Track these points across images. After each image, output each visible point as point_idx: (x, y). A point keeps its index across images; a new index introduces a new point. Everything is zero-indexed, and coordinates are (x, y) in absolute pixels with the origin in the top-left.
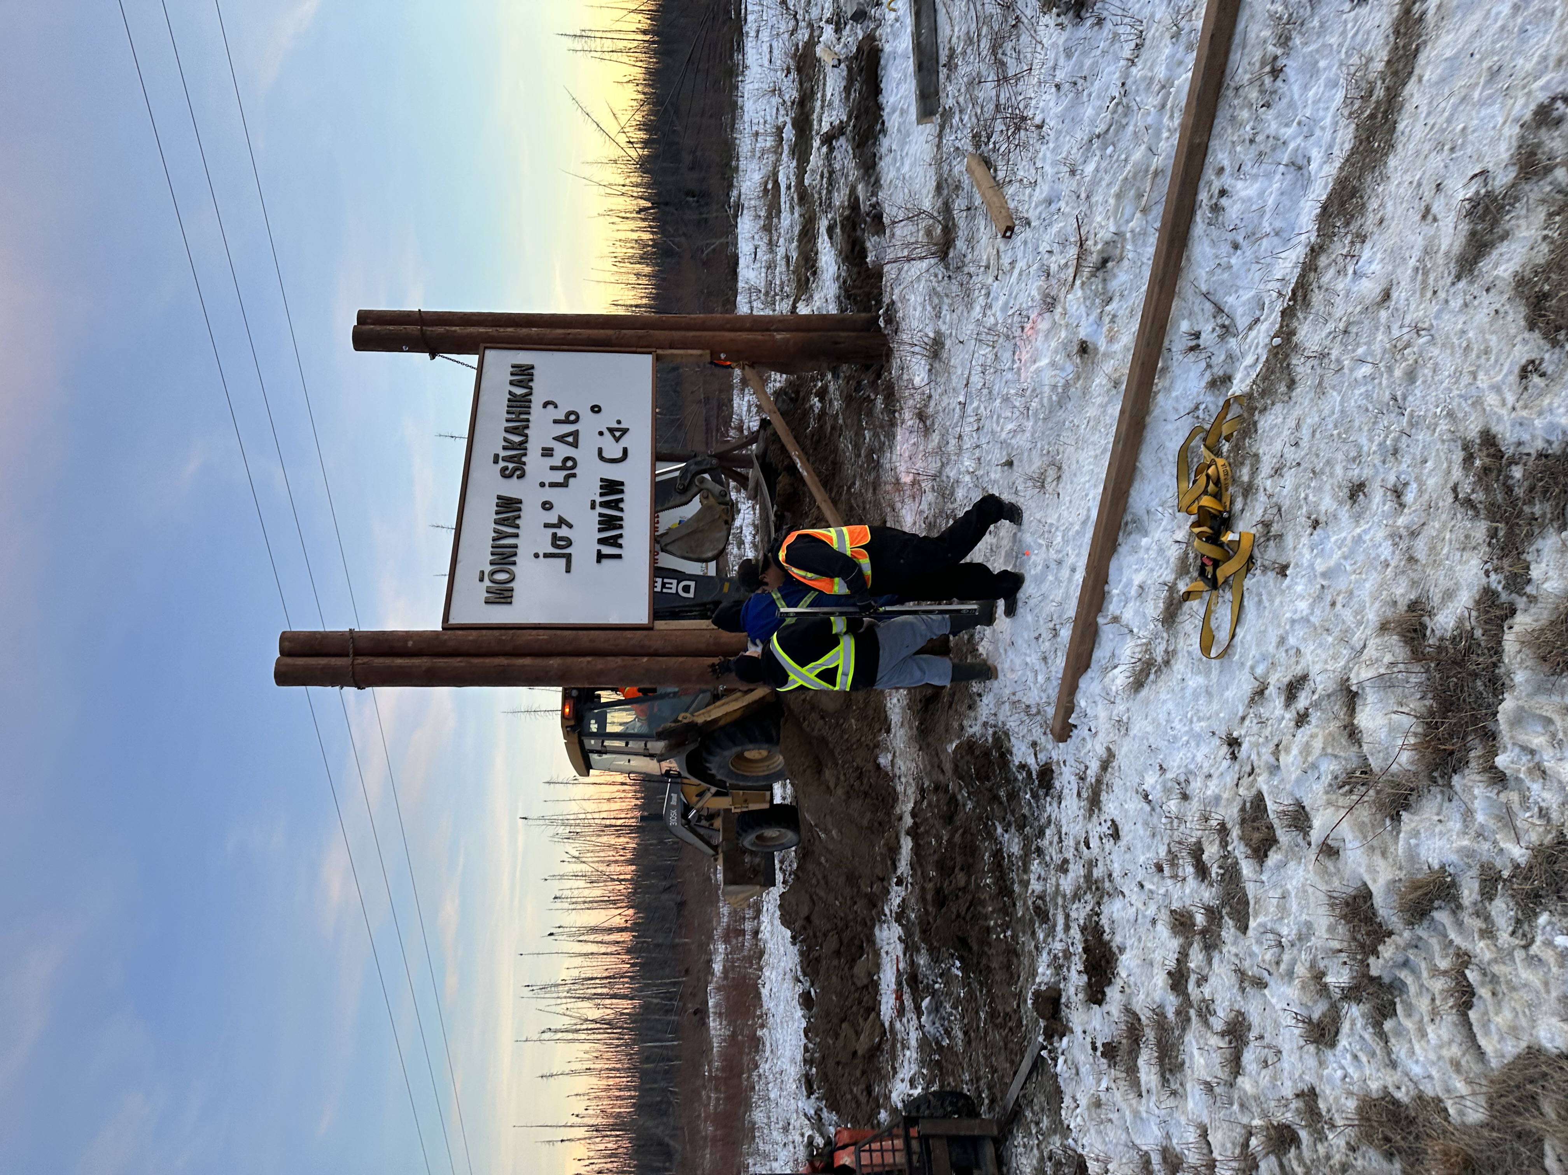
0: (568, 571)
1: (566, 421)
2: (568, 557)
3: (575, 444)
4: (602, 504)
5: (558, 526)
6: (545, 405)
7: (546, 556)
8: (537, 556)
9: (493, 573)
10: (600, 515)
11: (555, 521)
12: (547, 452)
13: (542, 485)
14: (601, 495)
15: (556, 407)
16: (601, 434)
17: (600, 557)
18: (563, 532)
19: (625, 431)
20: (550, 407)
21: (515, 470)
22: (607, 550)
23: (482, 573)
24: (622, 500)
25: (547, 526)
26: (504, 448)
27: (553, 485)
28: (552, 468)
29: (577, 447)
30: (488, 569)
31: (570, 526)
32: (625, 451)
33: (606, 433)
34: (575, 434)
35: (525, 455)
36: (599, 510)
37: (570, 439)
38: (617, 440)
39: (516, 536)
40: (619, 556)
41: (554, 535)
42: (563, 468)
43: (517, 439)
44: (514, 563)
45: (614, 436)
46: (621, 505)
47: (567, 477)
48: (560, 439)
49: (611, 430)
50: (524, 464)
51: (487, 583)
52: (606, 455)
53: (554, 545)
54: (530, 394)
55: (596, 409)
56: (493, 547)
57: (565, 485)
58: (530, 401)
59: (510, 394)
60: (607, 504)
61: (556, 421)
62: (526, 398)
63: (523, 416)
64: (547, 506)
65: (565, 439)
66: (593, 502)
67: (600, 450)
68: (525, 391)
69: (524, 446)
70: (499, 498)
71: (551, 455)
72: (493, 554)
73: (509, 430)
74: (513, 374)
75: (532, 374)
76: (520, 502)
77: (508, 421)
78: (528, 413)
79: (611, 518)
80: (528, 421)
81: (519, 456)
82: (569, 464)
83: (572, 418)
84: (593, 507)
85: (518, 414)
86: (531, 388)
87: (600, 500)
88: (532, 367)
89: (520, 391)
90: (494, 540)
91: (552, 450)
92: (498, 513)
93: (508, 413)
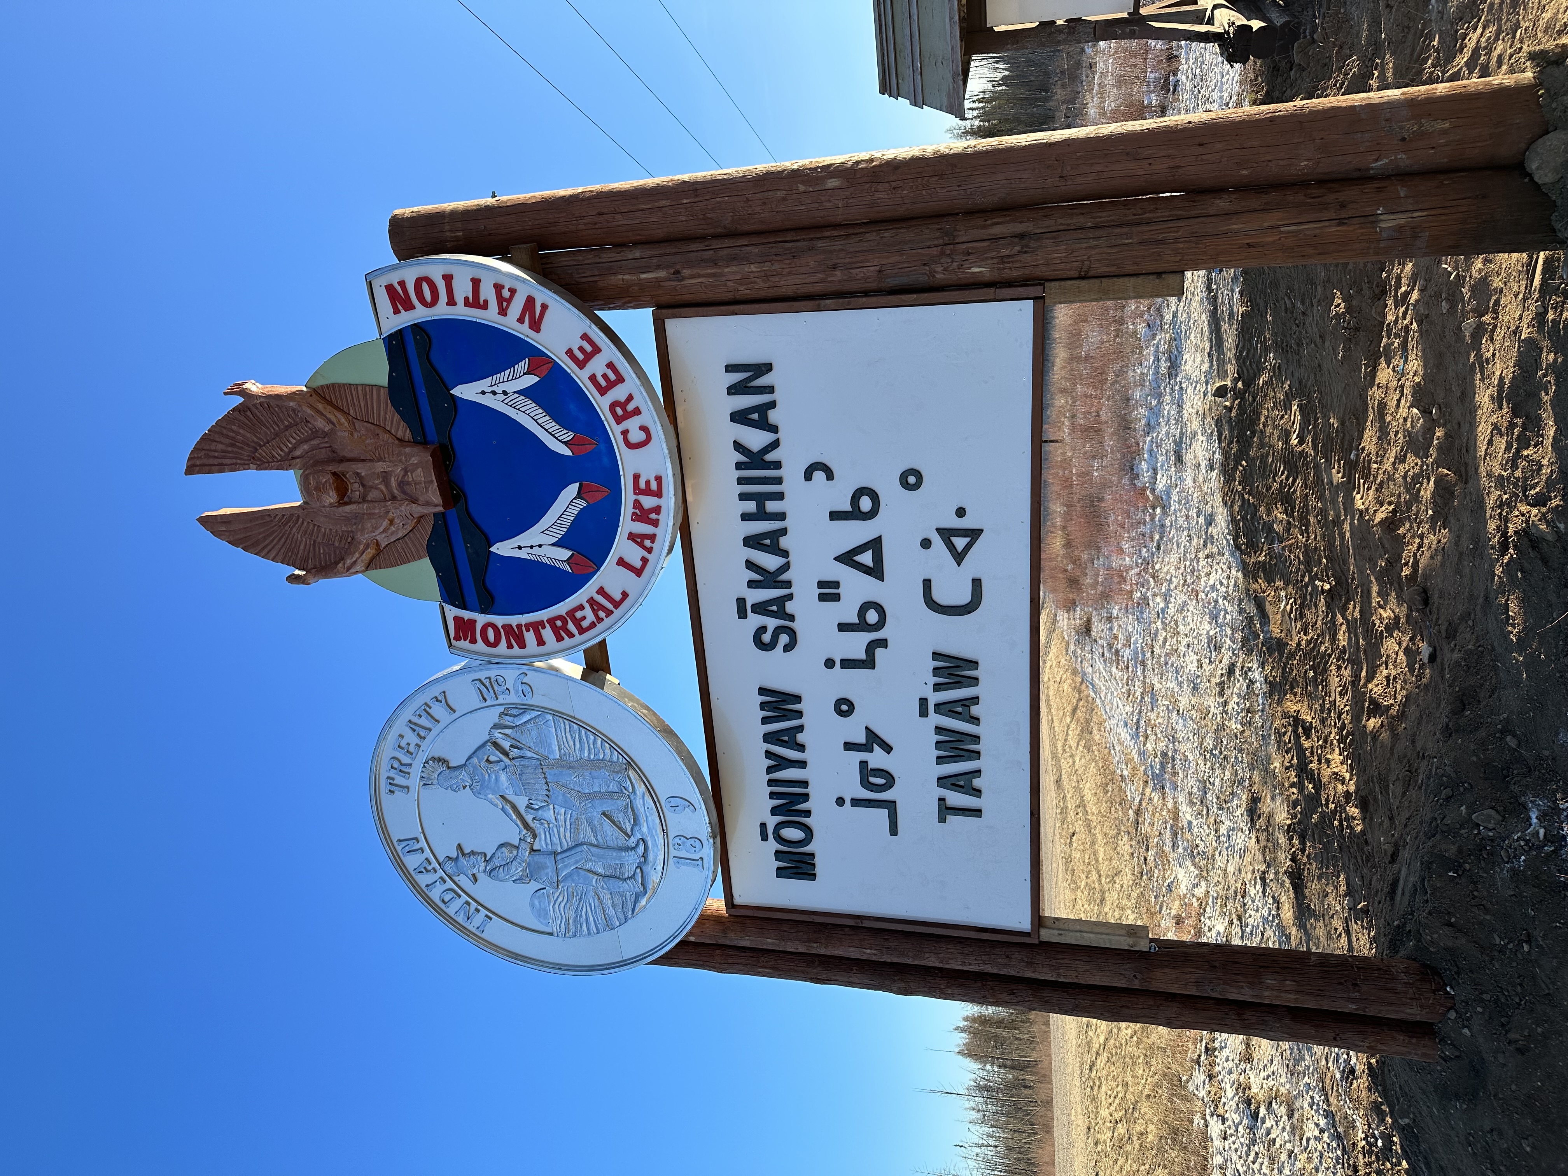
0: (894, 831)
1: (855, 514)
2: (891, 806)
3: (876, 571)
4: (939, 707)
5: (866, 747)
6: (808, 476)
7: (857, 802)
8: (840, 801)
9: (779, 826)
10: (939, 730)
11: (861, 739)
12: (829, 591)
13: (829, 663)
14: (937, 687)
15: (830, 476)
16: (926, 543)
17: (945, 810)
18: (877, 758)
19: (974, 534)
20: (819, 476)
21: (778, 630)
22: (956, 799)
23: (763, 826)
24: (975, 700)
25: (849, 746)
26: (751, 584)
27: (847, 664)
28: (843, 627)
29: (881, 578)
30: (772, 821)
31: (888, 748)
32: (977, 583)
33: (937, 541)
34: (875, 545)
35: (790, 597)
36: (935, 719)
37: (866, 558)
38: (959, 557)
39: (802, 764)
40: (976, 812)
41: (863, 764)
42: (862, 626)
43: (771, 562)
44: (808, 813)
45: (951, 547)
46: (975, 710)
47: (871, 647)
48: (847, 558)
49: (946, 534)
50: (792, 618)
51: (772, 845)
52: (941, 596)
53: (865, 782)
54: (775, 444)
55: (912, 480)
56: (771, 782)
57: (868, 663)
58: (778, 465)
59: (738, 446)
60: (949, 707)
61: (835, 516)
62: (770, 457)
63: (771, 506)
64: (844, 707)
65: (858, 558)
66: (923, 702)
67: (927, 584)
68: (765, 438)
69: (784, 577)
70: (762, 691)
71: (836, 598)
72: (772, 795)
73: (751, 542)
74: (734, 390)
75: (770, 389)
76: (798, 699)
77: (746, 517)
78: (780, 496)
79: (958, 737)
80: (782, 516)
81: (781, 601)
82: (872, 617)
83: (866, 504)
84: (924, 713)
85: (760, 499)
86: (774, 429)
87: (934, 698)
88: (768, 368)
89: (756, 439)
90: (770, 770)
91: (836, 585)
92: (765, 721)
93: (743, 497)
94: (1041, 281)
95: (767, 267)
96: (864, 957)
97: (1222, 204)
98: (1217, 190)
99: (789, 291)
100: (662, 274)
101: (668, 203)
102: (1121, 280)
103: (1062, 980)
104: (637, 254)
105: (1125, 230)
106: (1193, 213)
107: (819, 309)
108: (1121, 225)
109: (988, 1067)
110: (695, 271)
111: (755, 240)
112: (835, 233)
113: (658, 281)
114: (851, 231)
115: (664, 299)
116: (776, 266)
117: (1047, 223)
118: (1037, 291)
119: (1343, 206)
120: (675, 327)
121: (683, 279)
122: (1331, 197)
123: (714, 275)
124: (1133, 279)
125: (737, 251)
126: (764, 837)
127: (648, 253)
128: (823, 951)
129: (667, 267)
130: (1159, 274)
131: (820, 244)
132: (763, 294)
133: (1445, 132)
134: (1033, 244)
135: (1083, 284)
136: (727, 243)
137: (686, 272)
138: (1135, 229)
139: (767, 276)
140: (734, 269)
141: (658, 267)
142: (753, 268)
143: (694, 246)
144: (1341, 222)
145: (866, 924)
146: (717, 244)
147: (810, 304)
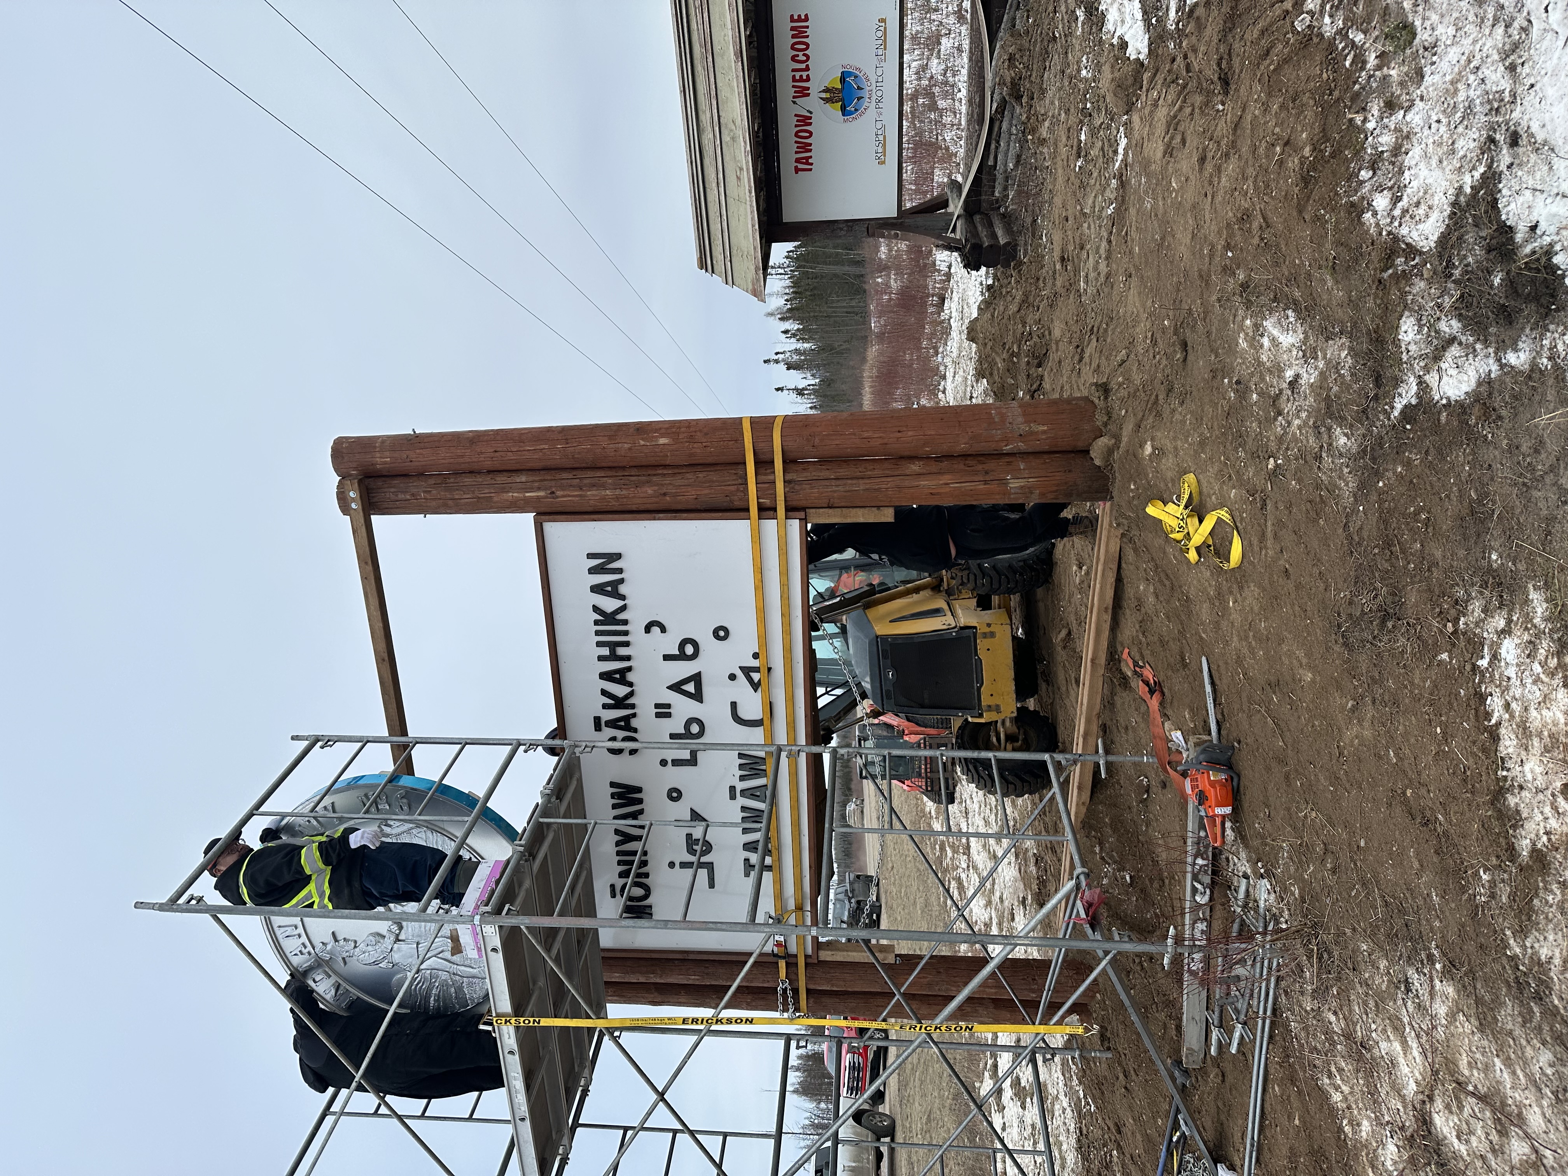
0: (712, 885)
1: (682, 656)
2: (710, 866)
3: (698, 696)
4: (744, 793)
5: (691, 823)
6: (648, 629)
7: (684, 865)
8: (672, 865)
9: (625, 886)
10: (744, 809)
11: (688, 816)
12: (663, 711)
13: (663, 763)
14: (742, 778)
15: (663, 630)
16: (732, 677)
18: (699, 832)
20: (656, 630)
21: (625, 740)
23: (613, 887)
25: (678, 823)
26: (605, 706)
27: (676, 763)
28: (674, 736)
29: (701, 701)
30: (619, 883)
31: (707, 824)
32: (769, 705)
33: (739, 674)
34: (697, 678)
35: (634, 715)
36: (741, 801)
37: (690, 687)
38: (756, 686)
39: (643, 838)
41: (689, 836)
42: (688, 735)
43: (620, 691)
44: (647, 875)
45: (750, 679)
47: (694, 750)
48: (676, 687)
49: (747, 671)
50: (636, 730)
51: (620, 901)
52: (745, 713)
53: (691, 851)
54: (623, 608)
55: (722, 633)
56: (618, 853)
57: (693, 761)
58: (625, 622)
59: (596, 609)
60: (751, 792)
61: (667, 658)
62: (621, 616)
63: (622, 651)
64: (675, 795)
65: (685, 687)
66: (732, 789)
67: (734, 705)
68: (616, 604)
69: (630, 701)
70: (613, 785)
71: (669, 715)
72: (619, 863)
73: (606, 676)
74: (592, 571)
75: (620, 571)
76: (639, 790)
77: (601, 658)
78: (627, 644)
79: (757, 813)
80: (628, 658)
81: (627, 719)
82: (695, 729)
83: (689, 650)
84: (733, 797)
85: (613, 646)
86: (623, 597)
87: (740, 786)
88: (618, 556)
89: (610, 604)
90: (618, 844)
91: (668, 706)
92: (614, 807)
93: (599, 644)
94: (804, 509)
95: (618, 492)
96: (690, 982)
97: (915, 467)
98: (912, 458)
99: (634, 508)
100: (541, 494)
101: (546, 447)
102: (855, 510)
103: (835, 989)
104: (524, 479)
105: (854, 482)
106: (896, 473)
107: (654, 519)
108: (851, 479)
109: (823, 1105)
110: (566, 493)
111: (610, 473)
112: (665, 472)
113: (538, 498)
114: (676, 471)
115: (542, 510)
116: (624, 492)
117: (805, 474)
118: (802, 514)
119: (987, 473)
120: (552, 529)
121: (557, 497)
122: (980, 467)
123: (580, 496)
124: (862, 510)
125: (596, 481)
126: (613, 895)
127: (531, 479)
128: (658, 980)
129: (545, 489)
130: (878, 507)
131: (655, 479)
132: (615, 509)
133: (1044, 432)
134: (797, 487)
135: (830, 511)
136: (590, 474)
137: (559, 493)
138: (861, 481)
139: (617, 498)
140: (594, 492)
141: (539, 489)
142: (608, 492)
143: (565, 475)
144: (986, 482)
145: (691, 957)
146: (581, 474)
147: (648, 516)
